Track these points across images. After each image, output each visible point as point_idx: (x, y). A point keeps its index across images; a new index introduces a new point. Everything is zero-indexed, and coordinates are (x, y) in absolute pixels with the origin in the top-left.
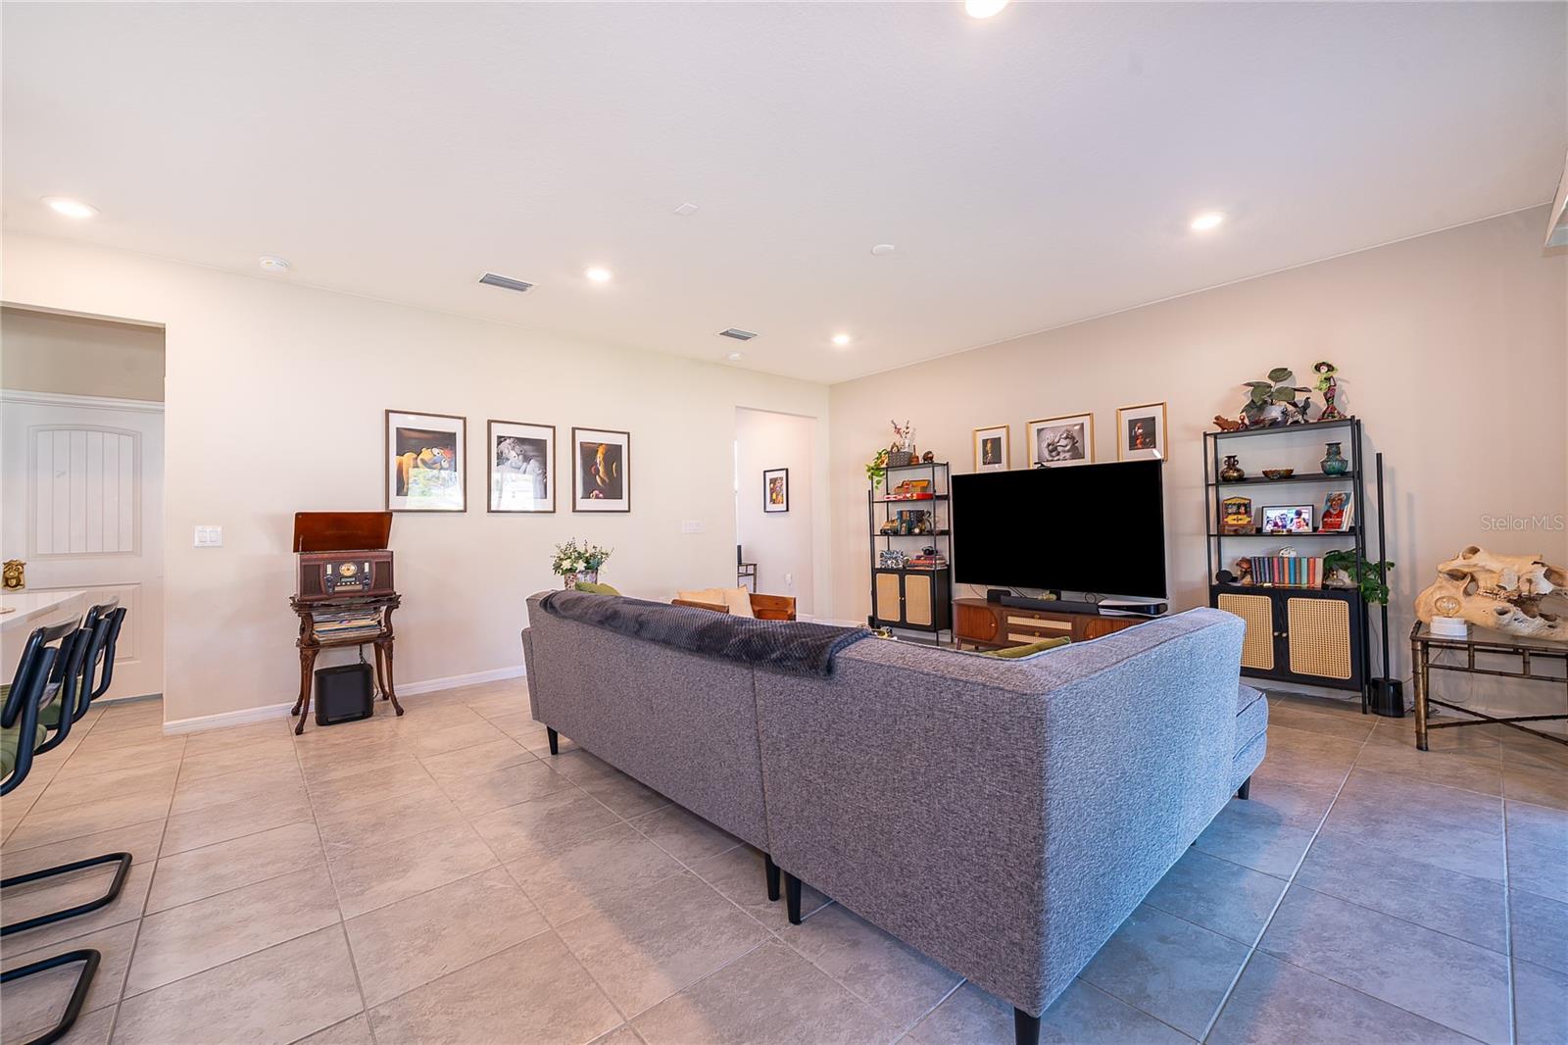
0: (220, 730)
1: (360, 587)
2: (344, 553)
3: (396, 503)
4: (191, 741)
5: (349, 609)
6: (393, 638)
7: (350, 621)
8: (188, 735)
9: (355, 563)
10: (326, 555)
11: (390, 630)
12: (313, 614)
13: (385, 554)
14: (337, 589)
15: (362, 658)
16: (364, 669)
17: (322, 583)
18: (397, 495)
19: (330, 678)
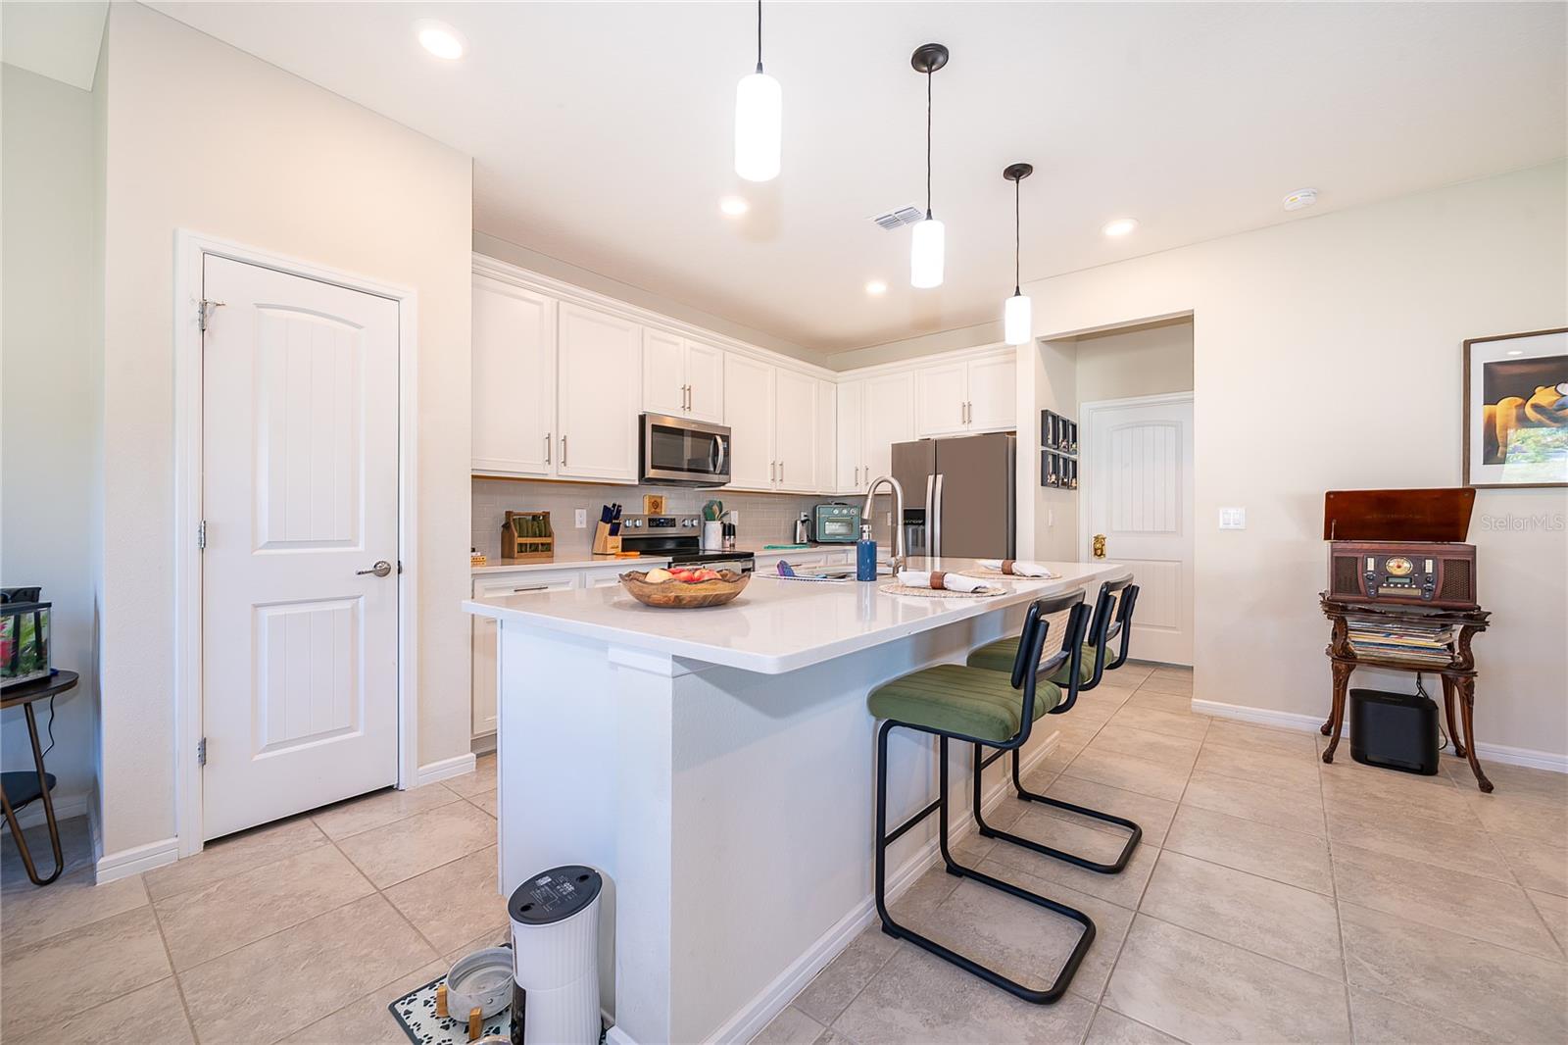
0: (1242, 723)
1: (1418, 593)
2: (1394, 545)
3: (1481, 474)
4: (1214, 725)
5: (1399, 619)
6: (1475, 674)
7: (1401, 636)
8: (1212, 718)
9: (1409, 559)
10: (1366, 545)
11: (1469, 661)
12: (1347, 618)
13: (1461, 548)
14: (1381, 591)
15: (1420, 688)
16: (1423, 706)
17: (1360, 581)
18: (1484, 464)
19: (1370, 706)
